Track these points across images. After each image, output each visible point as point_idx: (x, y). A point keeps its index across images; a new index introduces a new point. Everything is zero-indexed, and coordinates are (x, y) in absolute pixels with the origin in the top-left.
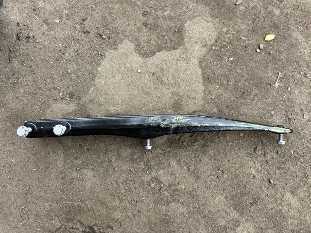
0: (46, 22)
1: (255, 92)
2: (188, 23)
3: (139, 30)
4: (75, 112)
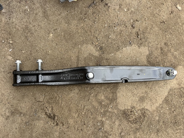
0: (120, 5)
1: (181, 127)
2: (181, 67)
3: (156, 49)
4: (96, 57)
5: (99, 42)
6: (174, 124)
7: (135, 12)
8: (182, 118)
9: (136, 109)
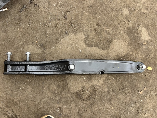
0: (49, 2)
1: (129, 90)
2: (116, 40)
3: (91, 31)
4: (39, 54)
5: (39, 40)
6: (123, 90)
7: (64, 4)
8: (128, 83)
9: (87, 88)
